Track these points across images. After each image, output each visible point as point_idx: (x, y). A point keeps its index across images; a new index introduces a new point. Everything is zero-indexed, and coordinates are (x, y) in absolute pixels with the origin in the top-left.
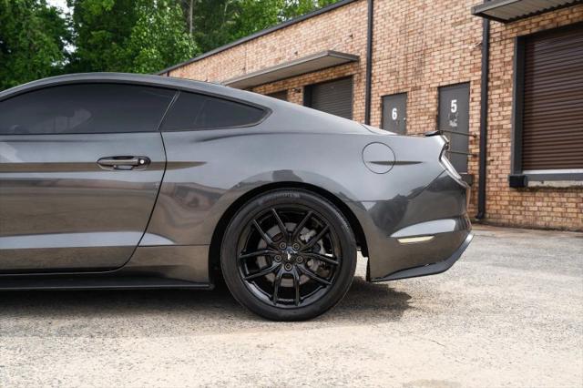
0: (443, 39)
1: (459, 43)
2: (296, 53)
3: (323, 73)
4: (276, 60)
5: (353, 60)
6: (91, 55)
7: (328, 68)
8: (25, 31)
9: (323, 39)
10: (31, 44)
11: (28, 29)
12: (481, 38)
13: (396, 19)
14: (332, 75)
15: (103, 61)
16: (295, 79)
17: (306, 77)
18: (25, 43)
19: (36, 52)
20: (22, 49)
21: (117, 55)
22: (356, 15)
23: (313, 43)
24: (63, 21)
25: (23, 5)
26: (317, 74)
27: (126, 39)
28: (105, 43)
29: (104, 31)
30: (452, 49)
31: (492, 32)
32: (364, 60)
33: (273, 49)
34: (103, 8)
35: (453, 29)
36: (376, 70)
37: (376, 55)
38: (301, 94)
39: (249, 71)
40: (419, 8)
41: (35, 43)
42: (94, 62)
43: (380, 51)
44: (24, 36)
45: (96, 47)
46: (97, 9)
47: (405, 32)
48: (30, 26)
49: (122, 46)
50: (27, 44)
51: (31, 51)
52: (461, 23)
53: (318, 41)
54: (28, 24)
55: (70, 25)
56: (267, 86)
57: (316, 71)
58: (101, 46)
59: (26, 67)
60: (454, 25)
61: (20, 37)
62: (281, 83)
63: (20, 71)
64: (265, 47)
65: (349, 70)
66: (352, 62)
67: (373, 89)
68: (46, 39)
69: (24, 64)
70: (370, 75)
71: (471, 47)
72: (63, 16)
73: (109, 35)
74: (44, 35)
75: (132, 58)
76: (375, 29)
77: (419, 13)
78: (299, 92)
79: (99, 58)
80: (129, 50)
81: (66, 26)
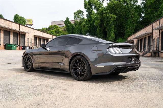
6: (148, 16)
8: (130, 13)
15: (151, 17)
18: (130, 16)
20: (130, 18)
21: (155, 15)
27: (158, 10)
28: (152, 12)
29: (151, 9)
34: (151, 2)
41: (133, 16)
42: (148, 18)
44: (130, 14)
45: (149, 14)
46: (149, 3)
48: (132, 12)
49: (157, 12)
50: (131, 16)
51: (132, 18)
54: (131, 11)
59: (130, 22)
63: (129, 23)
68: (136, 14)
72: (141, 7)
73: (153, 10)
75: (160, 15)
79: (150, 17)
80: (159, 13)
81: (142, 10)
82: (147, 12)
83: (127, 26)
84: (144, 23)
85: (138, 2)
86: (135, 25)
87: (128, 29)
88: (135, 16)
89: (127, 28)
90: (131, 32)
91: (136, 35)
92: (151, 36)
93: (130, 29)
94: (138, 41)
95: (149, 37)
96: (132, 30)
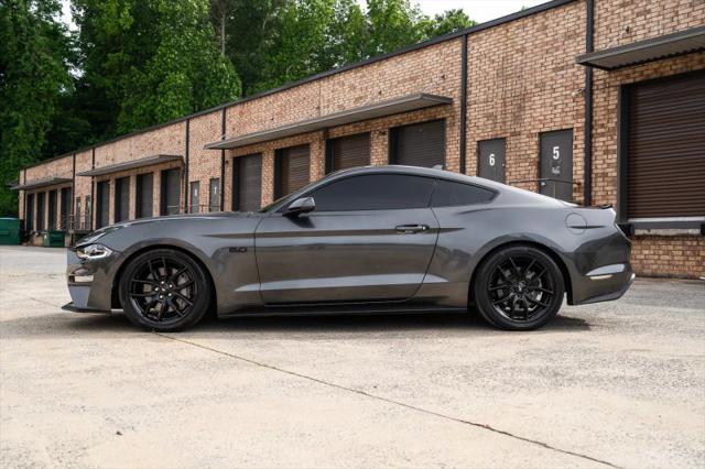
0: (544, 84)
1: (561, 89)
2: (380, 93)
3: (412, 115)
4: (357, 100)
5: (446, 103)
6: (106, 81)
7: (417, 110)
8: (28, 53)
9: (411, 79)
10: (35, 69)
11: (31, 51)
12: (584, 85)
13: (493, 62)
14: (421, 117)
15: (121, 88)
16: (379, 121)
17: (392, 118)
18: (28, 67)
19: (41, 78)
20: (25, 75)
21: (137, 81)
22: (448, 55)
23: (399, 82)
24: (68, 40)
25: (26, 23)
26: (405, 116)
27: (148, 62)
28: (122, 68)
29: (121, 54)
30: (554, 95)
31: (595, 79)
32: (457, 103)
33: (353, 88)
34: (120, 26)
35: (553, 74)
36: (471, 113)
37: (471, 98)
38: (386, 137)
39: (325, 112)
40: (517, 51)
41: (41, 68)
42: (109, 89)
43: (475, 93)
44: (27, 59)
45: (111, 71)
46: (112, 28)
47: (502, 74)
48: (35, 48)
49: (143, 70)
50: (31, 69)
51: (35, 77)
52: (562, 69)
53: (405, 81)
54: (31, 45)
55: (77, 45)
56: (346, 128)
57: (404, 112)
58: (117, 71)
59: (29, 96)
60: (555, 70)
61: (22, 60)
62: (363, 124)
63: (23, 100)
64: (343, 84)
65: (441, 113)
66: (445, 104)
67: (469, 133)
68: (53, 63)
69: (26, 92)
70: (464, 119)
71: (573, 94)
72: (68, 35)
73: (127, 58)
74: (51, 58)
75: (155, 84)
76: (469, 71)
77: (518, 57)
78: (384, 134)
79: (114, 85)
80: (151, 76)
81: (72, 46)
82: (103, 65)
83: (13, 114)
84: (84, 107)
85: (61, 14)
86: (52, 110)
87: (16, 124)
88: (54, 73)
89: (13, 121)
90: (32, 143)
92: (178, 168)
93: (27, 130)
94: (101, 186)
95: (165, 175)
96: (36, 133)
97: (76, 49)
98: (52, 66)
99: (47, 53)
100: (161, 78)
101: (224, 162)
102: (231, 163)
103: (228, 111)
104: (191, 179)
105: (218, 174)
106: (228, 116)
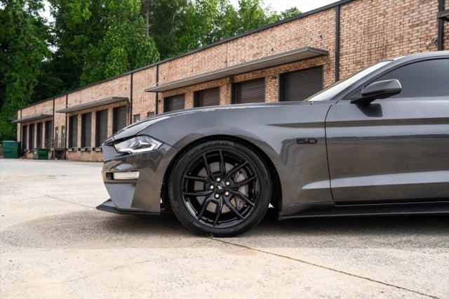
0: (402, 37)
1: (417, 40)
2: (272, 50)
3: (297, 64)
4: (255, 55)
5: (324, 54)
6: (73, 53)
7: (301, 60)
8: (22, 35)
9: (296, 39)
10: (27, 46)
11: (24, 34)
12: (437, 36)
13: (361, 23)
14: (304, 65)
15: (82, 58)
16: (271, 69)
17: (282, 67)
18: (22, 44)
19: (31, 51)
20: (20, 49)
21: (93, 53)
22: (325, 21)
23: (286, 42)
24: (47, 27)
25: (21, 16)
26: (292, 65)
27: (100, 41)
28: (83, 45)
29: (83, 36)
30: (410, 45)
31: (445, 31)
32: (332, 54)
33: (252, 47)
34: (82, 17)
35: (411, 30)
36: (343, 61)
37: (343, 51)
38: (277, 80)
39: (230, 64)
40: (380, 15)
41: (31, 44)
42: (75, 59)
43: (346, 46)
44: (22, 39)
45: (75, 47)
46: (78, 19)
47: (368, 32)
48: (27, 32)
49: (96, 46)
50: (24, 45)
51: (27, 50)
52: (418, 25)
53: (291, 40)
54: (25, 31)
55: (53, 31)
56: (246, 75)
57: (290, 63)
58: (80, 47)
59: (23, 62)
60: (411, 27)
61: (19, 40)
62: (259, 72)
63: (19, 66)
64: (245, 45)
65: (320, 62)
66: (323, 55)
67: (341, 75)
68: (39, 42)
69: (21, 61)
70: (338, 65)
71: (427, 43)
72: (48, 24)
73: (86, 39)
74: (37, 39)
75: (105, 55)
76: (341, 31)
77: (381, 19)
78: (276, 78)
79: (78, 56)
80: (102, 50)
82: (71, 43)
83: (13, 74)
84: (59, 70)
85: (44, 10)
86: (38, 72)
87: (15, 81)
88: (39, 48)
89: (13, 79)
90: (25, 93)
91: (61, 103)
93: (22, 84)
94: (72, 119)
95: (116, 111)
96: (28, 87)
97: (52, 34)
98: (38, 44)
99: (35, 36)
100: (109, 51)
101: (157, 101)
102: (163, 102)
103: (160, 66)
104: (133, 114)
105: (154, 109)
106: (160, 70)
